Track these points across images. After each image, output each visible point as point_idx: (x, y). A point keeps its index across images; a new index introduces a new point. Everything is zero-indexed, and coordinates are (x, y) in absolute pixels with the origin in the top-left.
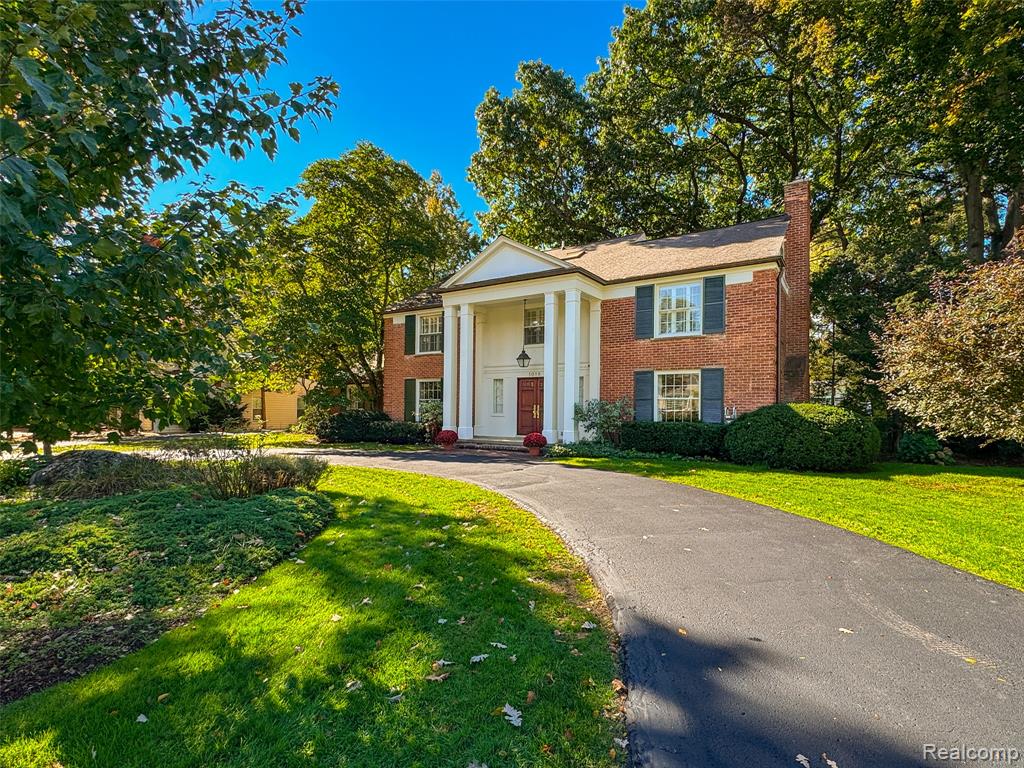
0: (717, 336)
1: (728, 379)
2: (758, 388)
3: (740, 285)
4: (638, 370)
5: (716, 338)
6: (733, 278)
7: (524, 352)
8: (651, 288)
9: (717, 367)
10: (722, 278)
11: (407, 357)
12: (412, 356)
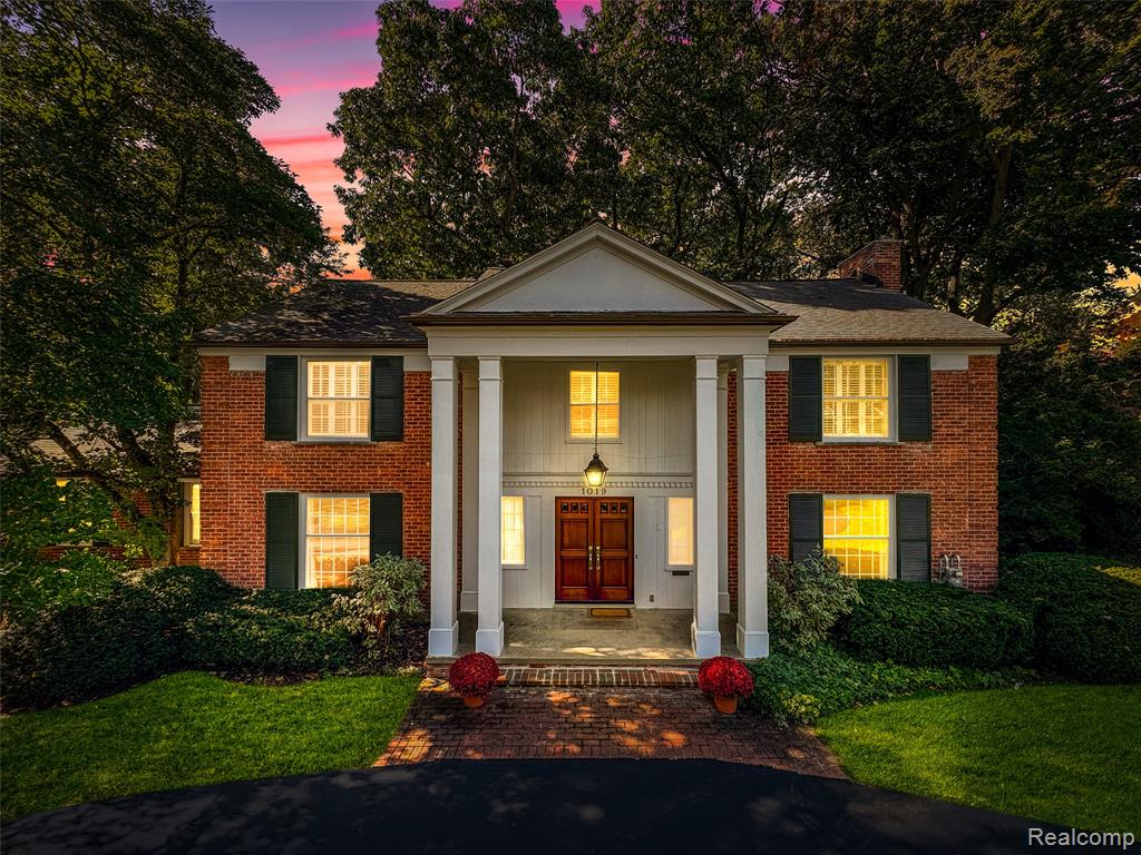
0: (920, 445)
1: (937, 510)
2: (977, 525)
3: (950, 372)
4: (795, 492)
5: (917, 449)
6: (943, 362)
7: (596, 457)
8: (817, 361)
9: (920, 492)
10: (926, 359)
11: (274, 446)
12: (287, 444)
